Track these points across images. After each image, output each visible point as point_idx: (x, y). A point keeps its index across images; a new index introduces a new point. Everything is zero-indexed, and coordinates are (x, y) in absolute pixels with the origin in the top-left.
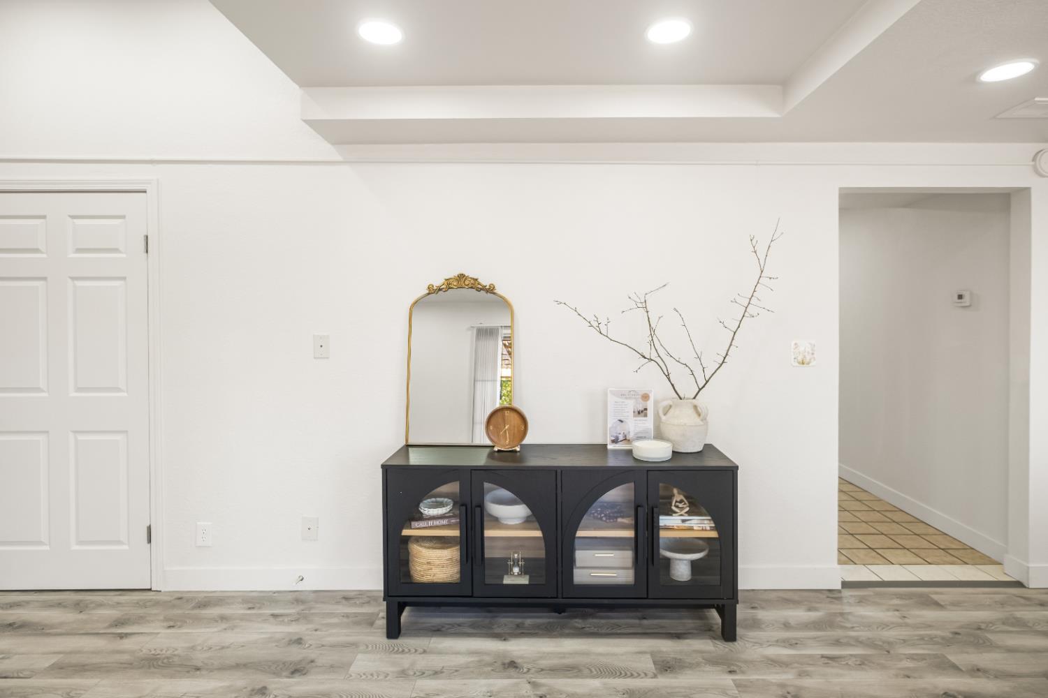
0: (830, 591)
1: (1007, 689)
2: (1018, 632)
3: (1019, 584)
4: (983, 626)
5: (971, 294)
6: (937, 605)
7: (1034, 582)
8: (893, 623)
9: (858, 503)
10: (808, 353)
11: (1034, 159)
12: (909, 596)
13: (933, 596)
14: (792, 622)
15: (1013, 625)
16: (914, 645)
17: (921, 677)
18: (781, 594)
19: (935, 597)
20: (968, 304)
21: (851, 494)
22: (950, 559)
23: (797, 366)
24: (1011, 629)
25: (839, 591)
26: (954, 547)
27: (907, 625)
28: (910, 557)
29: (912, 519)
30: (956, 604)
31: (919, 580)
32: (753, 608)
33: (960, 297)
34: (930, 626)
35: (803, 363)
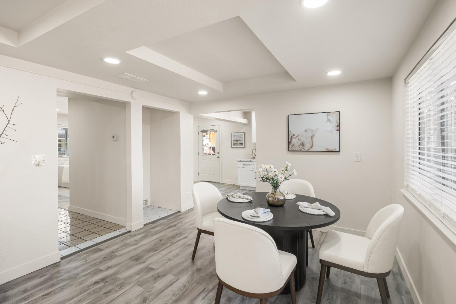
0: (54, 264)
1: (117, 269)
2: (125, 248)
3: (130, 232)
4: (115, 251)
5: (117, 136)
6: (101, 250)
7: (133, 230)
8: (81, 265)
9: (79, 221)
10: (41, 160)
11: (131, 93)
12: (91, 251)
13: (99, 248)
14: (29, 288)
15: (124, 246)
16: (87, 270)
17: (87, 281)
18: (25, 277)
19: (100, 248)
20: (116, 139)
21: (76, 218)
22: (110, 231)
23: (35, 167)
24: (123, 248)
25: (60, 262)
26: (112, 226)
27: (87, 263)
28: (95, 235)
29: (99, 220)
30: (107, 247)
31: (96, 243)
32: (5, 292)
33: (113, 137)
34: (96, 259)
35: (38, 165)
